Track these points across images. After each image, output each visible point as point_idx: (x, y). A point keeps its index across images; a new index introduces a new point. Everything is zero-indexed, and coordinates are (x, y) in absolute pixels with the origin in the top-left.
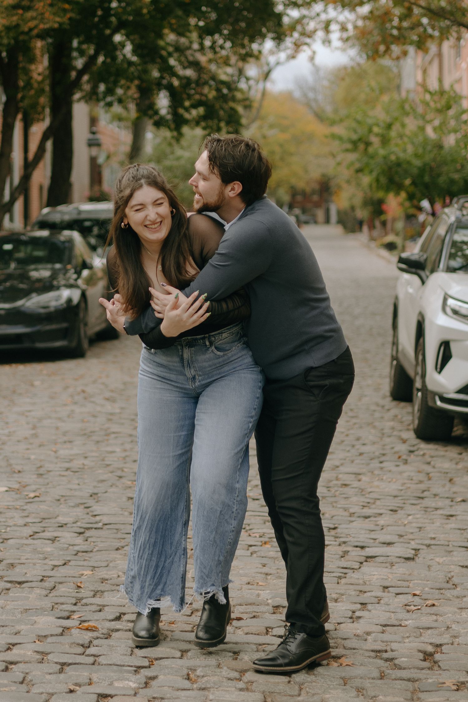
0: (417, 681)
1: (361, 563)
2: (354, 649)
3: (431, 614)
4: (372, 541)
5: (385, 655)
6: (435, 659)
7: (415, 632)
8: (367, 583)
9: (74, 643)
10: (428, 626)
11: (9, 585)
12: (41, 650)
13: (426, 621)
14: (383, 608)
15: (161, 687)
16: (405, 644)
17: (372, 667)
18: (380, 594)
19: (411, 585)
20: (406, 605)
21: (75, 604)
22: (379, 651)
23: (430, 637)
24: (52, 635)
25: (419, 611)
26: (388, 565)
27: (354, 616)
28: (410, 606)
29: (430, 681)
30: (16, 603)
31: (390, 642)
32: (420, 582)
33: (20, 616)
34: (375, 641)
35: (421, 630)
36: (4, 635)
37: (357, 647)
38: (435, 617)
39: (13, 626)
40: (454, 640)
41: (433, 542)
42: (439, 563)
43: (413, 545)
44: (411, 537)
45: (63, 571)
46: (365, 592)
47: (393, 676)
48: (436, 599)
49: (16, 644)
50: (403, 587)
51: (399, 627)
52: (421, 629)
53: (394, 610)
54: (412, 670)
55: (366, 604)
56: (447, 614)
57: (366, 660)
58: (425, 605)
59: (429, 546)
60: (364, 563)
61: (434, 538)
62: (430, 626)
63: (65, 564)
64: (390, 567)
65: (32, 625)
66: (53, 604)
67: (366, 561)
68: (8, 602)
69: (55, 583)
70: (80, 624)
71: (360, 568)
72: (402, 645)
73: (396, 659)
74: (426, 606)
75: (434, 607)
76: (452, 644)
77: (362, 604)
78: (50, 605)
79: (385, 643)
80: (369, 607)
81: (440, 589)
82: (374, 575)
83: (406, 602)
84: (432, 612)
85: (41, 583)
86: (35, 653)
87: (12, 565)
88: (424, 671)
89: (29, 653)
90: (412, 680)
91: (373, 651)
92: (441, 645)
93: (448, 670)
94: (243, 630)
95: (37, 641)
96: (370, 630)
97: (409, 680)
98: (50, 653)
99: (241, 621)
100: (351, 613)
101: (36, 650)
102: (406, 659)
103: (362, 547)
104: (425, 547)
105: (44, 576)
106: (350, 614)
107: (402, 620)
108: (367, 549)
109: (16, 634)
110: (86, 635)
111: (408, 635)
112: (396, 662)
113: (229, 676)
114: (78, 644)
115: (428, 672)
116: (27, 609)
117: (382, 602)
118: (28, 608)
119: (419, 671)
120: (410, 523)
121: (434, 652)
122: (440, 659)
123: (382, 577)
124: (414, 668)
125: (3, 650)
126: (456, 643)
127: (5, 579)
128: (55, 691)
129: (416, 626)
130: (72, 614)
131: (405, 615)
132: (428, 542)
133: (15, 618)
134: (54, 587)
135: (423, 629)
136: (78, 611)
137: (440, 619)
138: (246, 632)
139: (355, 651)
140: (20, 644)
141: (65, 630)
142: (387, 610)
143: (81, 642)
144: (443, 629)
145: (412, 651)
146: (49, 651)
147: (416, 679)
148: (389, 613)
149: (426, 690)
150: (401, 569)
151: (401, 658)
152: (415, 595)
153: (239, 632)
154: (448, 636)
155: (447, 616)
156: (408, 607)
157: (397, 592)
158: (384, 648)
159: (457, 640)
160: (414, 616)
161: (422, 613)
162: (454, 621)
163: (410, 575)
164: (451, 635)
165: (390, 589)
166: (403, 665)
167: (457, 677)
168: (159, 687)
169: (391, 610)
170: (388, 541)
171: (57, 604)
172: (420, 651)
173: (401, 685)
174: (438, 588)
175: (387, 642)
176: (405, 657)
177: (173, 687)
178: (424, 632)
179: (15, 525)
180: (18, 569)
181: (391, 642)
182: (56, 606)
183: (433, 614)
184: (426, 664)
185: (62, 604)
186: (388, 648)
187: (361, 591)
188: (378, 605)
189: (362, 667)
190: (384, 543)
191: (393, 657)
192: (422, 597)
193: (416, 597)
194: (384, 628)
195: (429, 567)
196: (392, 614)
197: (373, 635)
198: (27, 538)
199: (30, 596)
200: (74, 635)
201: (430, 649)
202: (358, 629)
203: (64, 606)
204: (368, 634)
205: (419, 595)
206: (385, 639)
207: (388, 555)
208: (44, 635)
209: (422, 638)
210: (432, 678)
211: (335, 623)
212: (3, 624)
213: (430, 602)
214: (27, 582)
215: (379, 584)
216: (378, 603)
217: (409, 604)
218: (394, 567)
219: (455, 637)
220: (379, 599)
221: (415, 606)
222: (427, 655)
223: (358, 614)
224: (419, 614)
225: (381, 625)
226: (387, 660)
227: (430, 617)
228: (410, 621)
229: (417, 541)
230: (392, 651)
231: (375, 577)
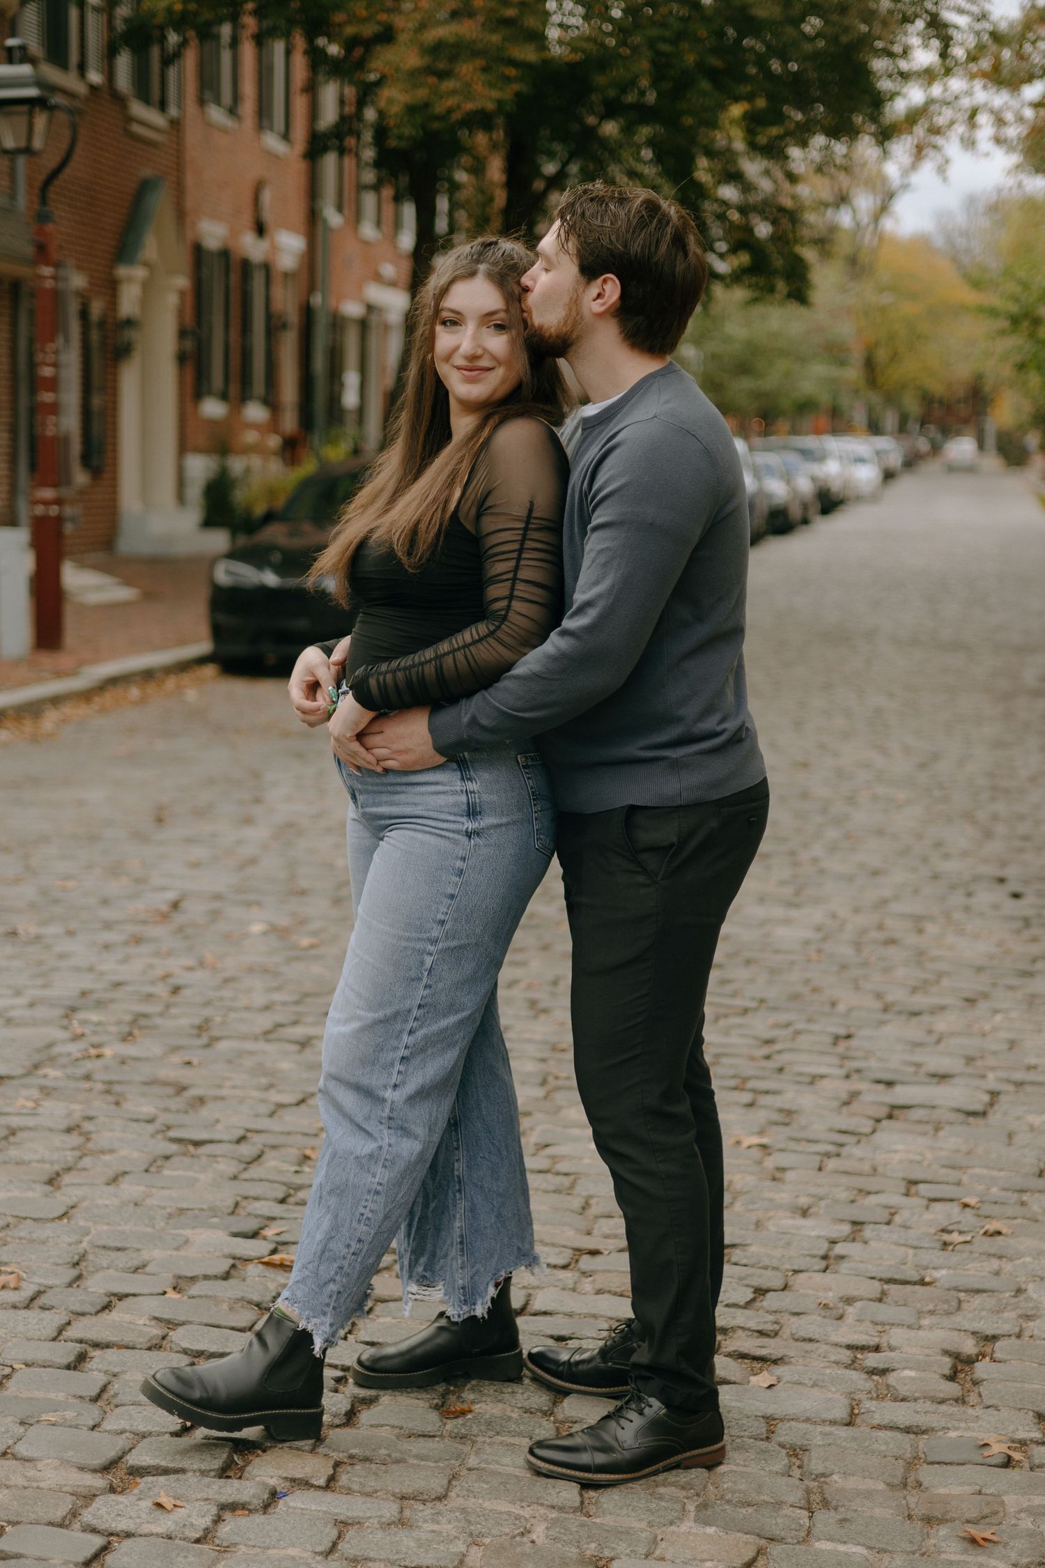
0: (924, 1432)
1: (878, 1121)
2: (811, 1340)
3: (989, 1255)
4: (912, 1069)
5: (872, 1360)
6: (975, 1376)
7: (947, 1301)
8: (880, 1169)
9: (242, 1299)
10: (977, 1286)
11: (174, 1147)
12: (166, 1316)
13: (976, 1271)
14: (895, 1237)
15: (377, 1426)
16: (921, 1333)
17: (837, 1391)
18: (896, 1199)
19: (965, 1179)
20: (943, 1231)
21: (282, 1201)
22: (863, 1348)
23: (978, 1316)
24: (206, 1277)
25: (968, 1247)
26: (929, 1128)
27: (832, 1254)
28: (950, 1232)
29: (953, 1434)
30: (166, 1192)
31: (888, 1324)
32: (985, 1172)
33: (162, 1224)
34: (858, 1321)
35: (962, 1295)
36: (111, 1271)
37: (816, 1337)
38: (995, 1264)
39: (138, 1250)
40: (1024, 1325)
41: (1031, 1076)
42: (1032, 1129)
43: (991, 1082)
44: (991, 1062)
45: (291, 1119)
46: (869, 1193)
47: (877, 1420)
48: (1009, 1218)
49: (127, 1296)
50: (947, 1183)
51: (917, 1287)
52: (961, 1291)
53: (915, 1243)
54: (920, 1406)
55: (862, 1223)
56: (1023, 1256)
57: (828, 1371)
58: (982, 1231)
59: (1019, 1084)
60: (885, 1123)
61: (1035, 1067)
62: (980, 1286)
63: (303, 1101)
64: (932, 1133)
65: (177, 1249)
66: (239, 1199)
67: (890, 1117)
68: (154, 1190)
69: (264, 1146)
70: (274, 1252)
71: (874, 1132)
72: (912, 1333)
73: (893, 1370)
74: (985, 1233)
75: (1000, 1238)
76: (1019, 1336)
77: (854, 1223)
78: (230, 1203)
79: (879, 1328)
80: (868, 1232)
81: (1022, 1191)
82: (896, 1152)
83: (944, 1224)
84: (993, 1251)
85: (236, 1147)
86: (153, 1323)
87: (201, 1100)
88: (944, 1407)
89: (141, 1322)
90: (915, 1430)
91: (849, 1347)
92: (994, 1338)
93: (997, 1408)
94: (594, 1281)
95: (169, 1290)
96: (855, 1293)
97: (908, 1430)
98: (183, 1324)
99: (598, 1259)
100: (826, 1245)
101: (157, 1315)
102: (912, 1374)
103: (890, 1084)
104: (1011, 1088)
105: (248, 1130)
106: (823, 1247)
107: (926, 1268)
108: (898, 1089)
109: (136, 1270)
110: (273, 1281)
111: (931, 1307)
112: (891, 1379)
113: (526, 1404)
114: (250, 1302)
115: (954, 1409)
116: (182, 1210)
117: (897, 1219)
118: (185, 1206)
119: (935, 1406)
120: (995, 1029)
121: (977, 1355)
122: (985, 1377)
123: (912, 1156)
124: (925, 1398)
125: (93, 1310)
126: (1027, 1333)
127: (172, 1134)
128: (150, 1428)
129: (953, 1285)
130: (267, 1223)
131: (936, 1257)
132: (1019, 1076)
133: (149, 1230)
134: (259, 1156)
135: (966, 1291)
136: (281, 1218)
137: (1008, 1267)
138: (598, 1286)
139: (808, 1346)
140: (134, 1295)
141: (237, 1264)
142: (902, 1241)
143: (256, 1298)
144: (1007, 1295)
145: (927, 1351)
146: (183, 1318)
147: (924, 1428)
148: (903, 1249)
149: (937, 1459)
150: (952, 1141)
151: (904, 1369)
152: (966, 1206)
153: (587, 1285)
154: (1013, 1315)
155: (1022, 1260)
156: (946, 1237)
157: (933, 1195)
158: (873, 1341)
159: (1031, 1324)
160: (955, 1258)
161: (971, 1252)
162: (1034, 1276)
163: (969, 1153)
164: (1019, 1312)
165: (921, 1186)
166: (903, 1391)
167: (1012, 1428)
168: (372, 1426)
169: (910, 1242)
170: (942, 1071)
171: (246, 1198)
172: (946, 1353)
173: (887, 1444)
174: (1018, 1188)
175: (883, 1324)
176: (911, 1369)
177: (401, 1428)
178: (968, 1298)
179: (247, 1009)
180: (205, 1113)
181: (893, 1324)
182: (244, 1203)
183: (994, 1255)
184: (953, 1389)
185: (257, 1199)
186: (884, 1342)
187: (860, 1191)
188: (885, 1227)
189: (816, 1391)
190: (934, 1076)
191: (886, 1366)
192: (981, 1212)
193: (968, 1210)
194: (886, 1287)
195: (1010, 1136)
196: (911, 1251)
197: (858, 1304)
198: (256, 1039)
199: (202, 1177)
200: (249, 1280)
201: (969, 1347)
202: (830, 1289)
203: (258, 1204)
204: (849, 1301)
205: (973, 1208)
206: (879, 1318)
207: (935, 1103)
208: (190, 1274)
209: (958, 1319)
210: (956, 1429)
211: (787, 1270)
212: (119, 1245)
213: (992, 1226)
214: (211, 1142)
215: (901, 1175)
216: (888, 1223)
217: (950, 1228)
218: (941, 1134)
219: (1029, 1318)
220: (893, 1211)
221: (961, 1232)
222: (961, 1361)
223: (839, 1249)
224: (966, 1255)
225: (880, 1280)
226: (872, 1372)
227: (985, 1264)
228: (944, 1272)
229: (1000, 1074)
230: (891, 1349)
231: (897, 1157)
